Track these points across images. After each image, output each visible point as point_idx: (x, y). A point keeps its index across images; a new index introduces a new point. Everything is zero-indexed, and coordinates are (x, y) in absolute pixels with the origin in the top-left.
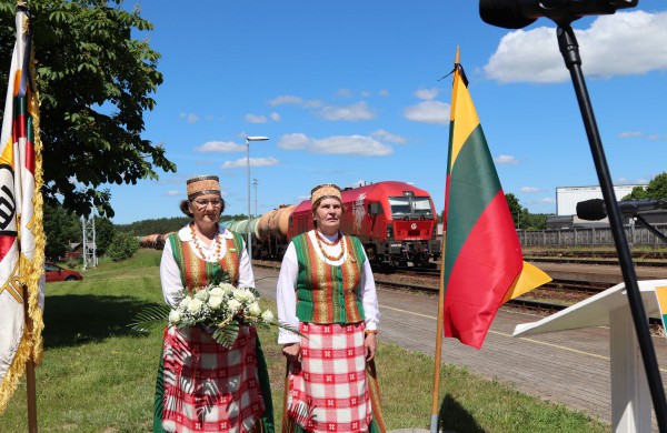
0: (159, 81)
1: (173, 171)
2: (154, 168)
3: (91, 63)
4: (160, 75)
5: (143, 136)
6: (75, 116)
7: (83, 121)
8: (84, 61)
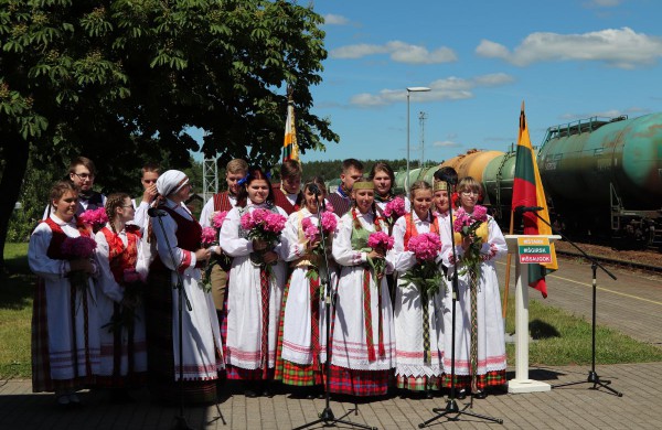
0: (325, 57)
1: (337, 141)
2: (322, 140)
3: (274, 57)
4: (326, 52)
5: (312, 111)
6: (261, 102)
7: (268, 105)
8: (269, 55)
